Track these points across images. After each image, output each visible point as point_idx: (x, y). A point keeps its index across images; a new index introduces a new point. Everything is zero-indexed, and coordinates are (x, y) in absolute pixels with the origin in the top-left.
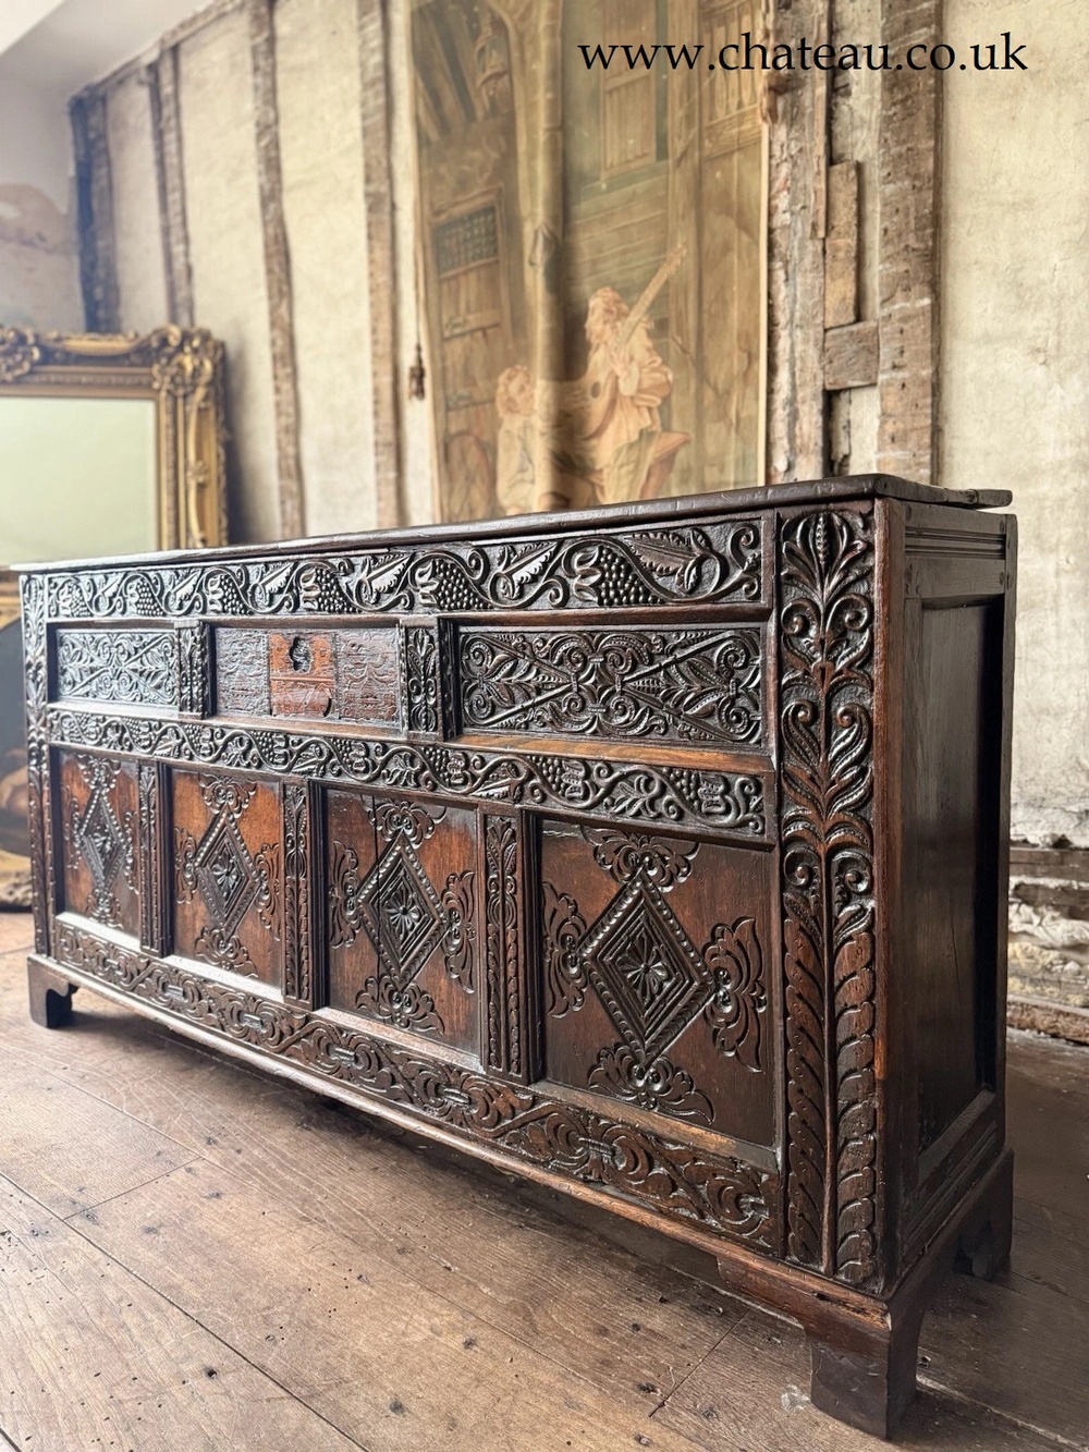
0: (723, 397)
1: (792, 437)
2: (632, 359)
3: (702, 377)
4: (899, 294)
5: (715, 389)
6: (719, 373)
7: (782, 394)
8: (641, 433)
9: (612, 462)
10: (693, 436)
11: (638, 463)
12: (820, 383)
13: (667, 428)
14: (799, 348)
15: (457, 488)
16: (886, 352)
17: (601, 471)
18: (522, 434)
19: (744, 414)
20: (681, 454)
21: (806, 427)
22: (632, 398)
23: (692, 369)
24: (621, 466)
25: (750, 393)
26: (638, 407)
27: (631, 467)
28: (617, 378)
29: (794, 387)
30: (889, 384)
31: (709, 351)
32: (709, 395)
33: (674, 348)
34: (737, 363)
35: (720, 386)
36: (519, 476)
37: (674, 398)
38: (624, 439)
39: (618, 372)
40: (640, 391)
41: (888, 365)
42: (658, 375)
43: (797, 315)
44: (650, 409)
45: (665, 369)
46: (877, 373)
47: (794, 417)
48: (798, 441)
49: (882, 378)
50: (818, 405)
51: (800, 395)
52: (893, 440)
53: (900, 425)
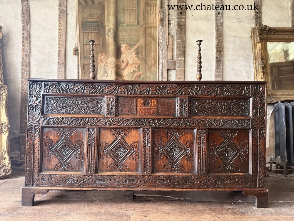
0: (150, 68)
1: (162, 76)
2: (131, 58)
3: (146, 63)
4: (179, 57)
5: (148, 66)
6: (149, 63)
7: (161, 68)
8: (133, 71)
9: (127, 75)
10: (144, 73)
11: (133, 76)
12: (167, 68)
13: (139, 71)
14: (163, 62)
15: (86, 75)
16: (177, 65)
17: (124, 76)
18: (104, 67)
19: (154, 71)
20: (142, 76)
21: (164, 74)
22: (132, 64)
23: (144, 62)
24: (129, 76)
25: (155, 67)
26: (133, 66)
27: (131, 76)
28: (128, 60)
29: (162, 68)
30: (178, 70)
31: (147, 59)
32: (147, 67)
33: (140, 57)
34: (153, 62)
35: (149, 65)
36: (103, 75)
37: (140, 66)
38: (130, 71)
39: (129, 59)
40: (133, 63)
41: (178, 67)
42: (137, 61)
43: (163, 56)
44: (135, 67)
45: (139, 61)
46: (176, 68)
47: (162, 73)
48: (163, 77)
49: (177, 69)
50: (166, 71)
51: (163, 69)
52: (178, 78)
53: (179, 77)
